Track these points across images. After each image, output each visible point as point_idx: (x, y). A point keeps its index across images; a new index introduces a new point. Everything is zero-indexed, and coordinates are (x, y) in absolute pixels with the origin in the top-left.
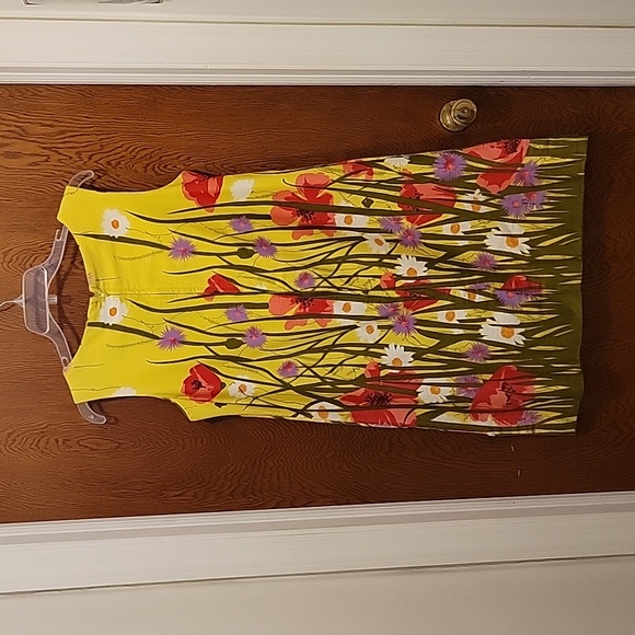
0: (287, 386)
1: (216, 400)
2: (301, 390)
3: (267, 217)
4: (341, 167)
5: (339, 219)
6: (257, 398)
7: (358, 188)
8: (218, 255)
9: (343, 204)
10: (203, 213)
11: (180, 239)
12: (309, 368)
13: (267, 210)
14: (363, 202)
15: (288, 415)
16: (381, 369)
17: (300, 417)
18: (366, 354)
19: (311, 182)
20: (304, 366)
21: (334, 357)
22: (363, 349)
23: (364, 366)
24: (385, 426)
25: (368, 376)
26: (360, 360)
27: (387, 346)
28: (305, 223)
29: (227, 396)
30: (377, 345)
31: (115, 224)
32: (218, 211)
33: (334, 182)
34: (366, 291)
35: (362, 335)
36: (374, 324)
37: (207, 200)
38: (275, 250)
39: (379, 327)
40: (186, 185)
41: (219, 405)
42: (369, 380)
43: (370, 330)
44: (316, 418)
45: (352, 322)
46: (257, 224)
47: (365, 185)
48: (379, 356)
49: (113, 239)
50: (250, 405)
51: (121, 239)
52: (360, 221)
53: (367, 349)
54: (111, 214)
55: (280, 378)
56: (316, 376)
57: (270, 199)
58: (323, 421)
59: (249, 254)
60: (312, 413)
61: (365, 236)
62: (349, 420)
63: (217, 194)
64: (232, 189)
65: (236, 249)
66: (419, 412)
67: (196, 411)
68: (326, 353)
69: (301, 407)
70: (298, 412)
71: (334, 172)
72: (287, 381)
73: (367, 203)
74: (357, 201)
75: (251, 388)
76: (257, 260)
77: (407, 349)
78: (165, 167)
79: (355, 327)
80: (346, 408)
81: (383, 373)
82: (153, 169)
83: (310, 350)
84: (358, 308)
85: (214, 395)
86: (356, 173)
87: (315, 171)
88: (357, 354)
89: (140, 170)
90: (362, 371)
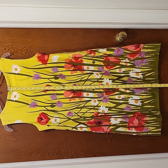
0: (70, 119)
1: (47, 124)
2: (74, 120)
3: (63, 67)
4: (86, 52)
5: (85, 67)
6: (60, 123)
7: (91, 58)
8: (48, 79)
9: (86, 63)
10: (43, 66)
11: (36, 74)
12: (76, 113)
13: (63, 65)
14: (92, 62)
15: (70, 129)
16: (98, 114)
17: (74, 130)
18: (94, 109)
19: (77, 56)
20: (75, 113)
21: (84, 110)
23: (93, 113)
24: (101, 132)
25: (95, 116)
26: (92, 111)
27: (100, 106)
28: (75, 69)
29: (51, 123)
30: (97, 106)
31: (16, 69)
32: (48, 65)
33: (84, 56)
34: (93, 90)
35: (93, 103)
36: (96, 100)
37: (44, 62)
38: (66, 77)
39: (98, 101)
40: (38, 57)
41: (48, 126)
42: (95, 117)
43: (95, 101)
44: (79, 130)
45: (89, 99)
46: (60, 69)
47: (93, 57)
48: (98, 109)
49: (15, 74)
50: (58, 126)
51: (18, 74)
52: (92, 68)
53: (94, 108)
54: (15, 66)
55: (67, 117)
56: (79, 116)
57: (64, 61)
58: (81, 131)
59: (58, 78)
60: (78, 128)
61: (93, 72)
62: (90, 130)
63: (48, 60)
64: (52, 58)
65: (53, 77)
66: (111, 127)
67: (41, 128)
68: (81, 109)
69: (74, 126)
70: (73, 128)
71: (84, 53)
72: (70, 117)
73: (94, 62)
74: (91, 62)
75: (59, 120)
76: (60, 80)
77: (106, 107)
78: (32, 53)
79: (91, 101)
80: (88, 127)
81: (99, 115)
82: (28, 53)
83: (77, 108)
84: (91, 95)
85: (47, 122)
86: (91, 53)
87: (78, 53)
88: (91, 109)
89: (24, 54)
90: (93, 114)
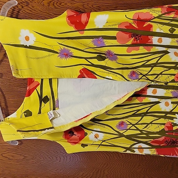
0: (121, 135)
1: (82, 142)
2: (129, 137)
3: (114, 38)
4: (159, 9)
5: (155, 40)
6: (104, 141)
7: (167, 22)
8: (86, 58)
9: (158, 30)
10: (78, 34)
11: (64, 49)
12: (133, 125)
13: (114, 33)
14: (169, 30)
16: (173, 126)
17: (128, 152)
18: (165, 117)
19: (142, 18)
20: (131, 124)
21: (147, 119)
22: (164, 115)
23: (164, 124)
24: (175, 156)
25: (167, 130)
26: (162, 121)
28: (135, 42)
29: (88, 140)
30: (171, 112)
31: (27, 38)
32: (86, 33)
33: (155, 18)
34: (166, 83)
35: (163, 107)
36: (169, 101)
37: (80, 26)
38: (117, 58)
39: (172, 103)
40: (69, 17)
41: (83, 145)
42: (167, 132)
43: (167, 104)
44: (137, 152)
45: (157, 100)
46: (108, 42)
47: (172, 20)
48: (172, 118)
49: (26, 47)
50: (101, 145)
51: (31, 47)
52: (167, 41)
53: (166, 115)
54: (25, 32)
55: (118, 130)
56: (138, 129)
57: (117, 27)
58: (141, 154)
59: (103, 59)
60: (135, 150)
61: (169, 50)
62: (155, 153)
63: (87, 23)
64: (95, 20)
65: (96, 55)
67: (70, 148)
68: (143, 117)
69: (128, 146)
70: (127, 149)
71: (156, 12)
72: (121, 132)
73: (172, 30)
74: (166, 29)
75: (101, 136)
76: (107, 63)
78: (60, 4)
79: (159, 102)
80: (153, 147)
81: (175, 128)
82: (54, 5)
83: (134, 115)
84: (161, 92)
85: (81, 139)
86: (169, 13)
87: (145, 11)
88: (160, 117)
89: (46, 5)
90: (163, 127)
